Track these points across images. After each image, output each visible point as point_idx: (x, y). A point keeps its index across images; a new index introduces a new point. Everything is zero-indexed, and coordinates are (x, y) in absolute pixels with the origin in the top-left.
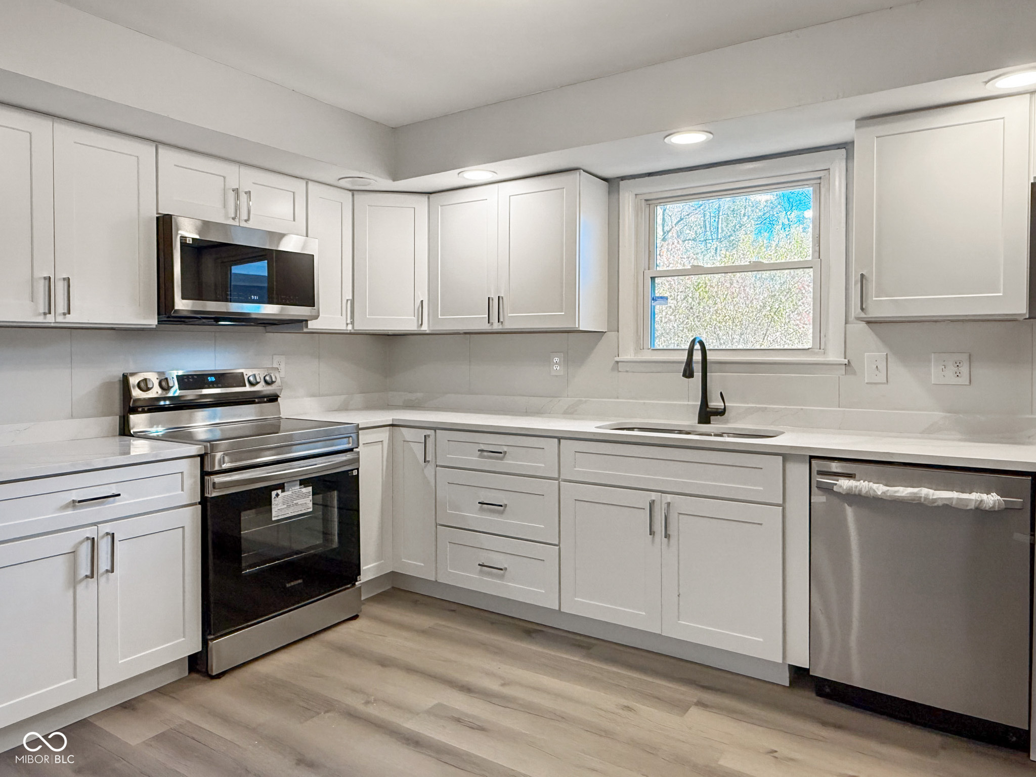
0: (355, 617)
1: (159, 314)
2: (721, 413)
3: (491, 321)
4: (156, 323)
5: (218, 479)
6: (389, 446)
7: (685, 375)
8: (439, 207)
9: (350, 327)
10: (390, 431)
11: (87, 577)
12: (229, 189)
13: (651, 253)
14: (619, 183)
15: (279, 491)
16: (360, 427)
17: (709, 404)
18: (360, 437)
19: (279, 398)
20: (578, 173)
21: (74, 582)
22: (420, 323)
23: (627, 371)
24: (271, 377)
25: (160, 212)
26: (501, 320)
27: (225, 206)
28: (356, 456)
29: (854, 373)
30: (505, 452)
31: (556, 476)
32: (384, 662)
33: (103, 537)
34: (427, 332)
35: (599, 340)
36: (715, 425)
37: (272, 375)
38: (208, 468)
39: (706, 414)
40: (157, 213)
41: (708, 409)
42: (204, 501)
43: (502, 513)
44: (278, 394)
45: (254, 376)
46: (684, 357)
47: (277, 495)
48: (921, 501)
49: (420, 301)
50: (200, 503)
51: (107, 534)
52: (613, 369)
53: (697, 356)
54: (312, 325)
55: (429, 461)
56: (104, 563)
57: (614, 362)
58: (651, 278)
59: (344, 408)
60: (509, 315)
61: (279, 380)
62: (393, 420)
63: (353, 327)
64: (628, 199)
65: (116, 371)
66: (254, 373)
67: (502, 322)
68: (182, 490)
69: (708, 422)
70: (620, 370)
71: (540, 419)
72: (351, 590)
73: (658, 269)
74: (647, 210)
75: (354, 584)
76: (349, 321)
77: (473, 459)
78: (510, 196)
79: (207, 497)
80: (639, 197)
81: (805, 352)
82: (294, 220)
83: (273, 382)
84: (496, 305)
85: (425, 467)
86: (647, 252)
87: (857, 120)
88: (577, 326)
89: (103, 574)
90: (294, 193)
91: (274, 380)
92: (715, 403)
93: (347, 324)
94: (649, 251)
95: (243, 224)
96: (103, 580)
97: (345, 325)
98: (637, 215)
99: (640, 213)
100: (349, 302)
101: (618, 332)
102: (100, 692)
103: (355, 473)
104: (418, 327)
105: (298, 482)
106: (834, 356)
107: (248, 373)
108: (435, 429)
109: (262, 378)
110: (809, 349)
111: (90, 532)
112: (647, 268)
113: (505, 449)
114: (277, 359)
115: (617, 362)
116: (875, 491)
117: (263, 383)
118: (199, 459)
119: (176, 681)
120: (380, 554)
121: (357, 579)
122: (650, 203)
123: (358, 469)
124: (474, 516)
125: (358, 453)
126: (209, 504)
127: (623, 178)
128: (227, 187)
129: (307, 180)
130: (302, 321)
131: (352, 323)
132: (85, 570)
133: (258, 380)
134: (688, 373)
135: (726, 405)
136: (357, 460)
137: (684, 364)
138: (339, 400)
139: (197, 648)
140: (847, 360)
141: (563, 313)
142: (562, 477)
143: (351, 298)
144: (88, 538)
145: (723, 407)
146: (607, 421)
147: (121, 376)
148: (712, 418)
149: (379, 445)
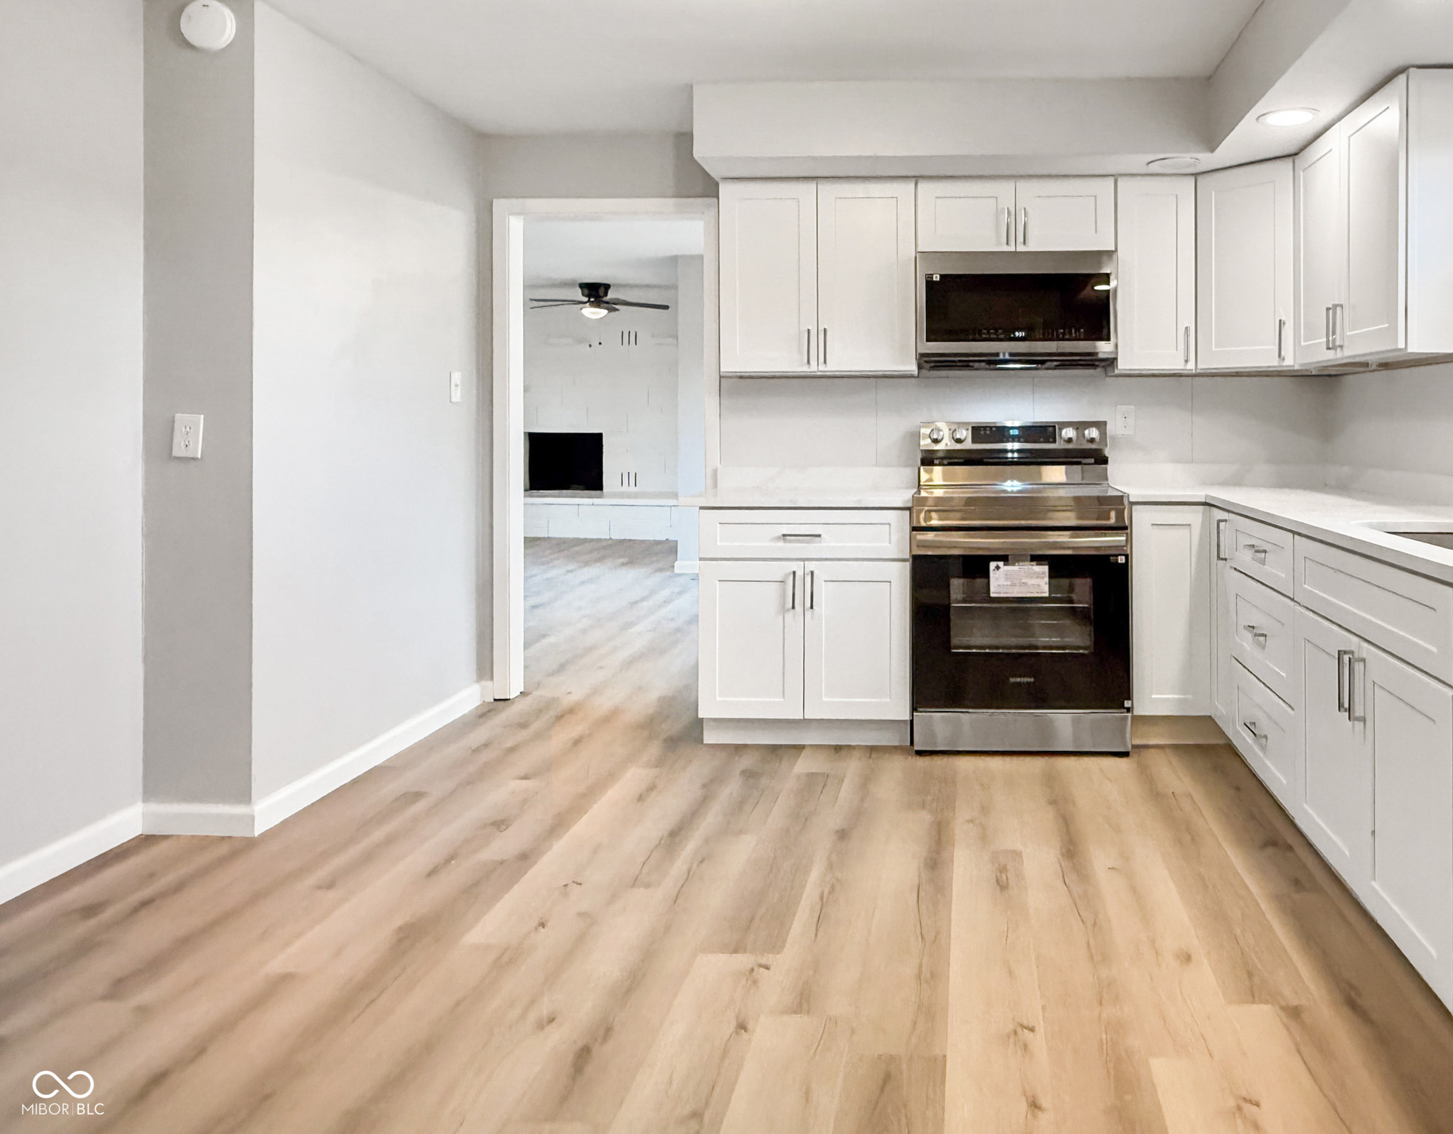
3: (1329, 346)
4: (915, 370)
5: (927, 537)
8: (1301, 173)
9: (1191, 366)
11: (792, 608)
12: (1002, 210)
15: (1001, 564)
19: (1109, 462)
20: (1405, 75)
21: (783, 611)
22: (1282, 354)
25: (919, 250)
26: (1339, 343)
27: (997, 232)
30: (1266, 553)
31: (1292, 595)
33: (808, 574)
38: (913, 524)
40: (915, 252)
42: (914, 559)
43: (1263, 648)
47: (998, 568)
49: (1279, 323)
50: (909, 560)
51: (812, 572)
55: (1225, 559)
56: (807, 600)
60: (1348, 333)
63: (1196, 365)
67: (1341, 346)
68: (890, 543)
77: (1248, 559)
78: (1349, 139)
79: (917, 555)
82: (1096, 232)
89: (807, 610)
90: (1096, 197)
91: (1095, 436)
93: (1186, 361)
96: (808, 615)
97: (1183, 361)
100: (1188, 330)
103: (1121, 559)
104: (1279, 361)
105: (1029, 558)
108: (1229, 512)
111: (797, 566)
113: (1265, 546)
118: (909, 512)
119: (895, 746)
120: (1188, 684)
123: (1127, 556)
124: (1249, 650)
128: (1000, 208)
129: (1116, 177)
131: (1195, 361)
132: (790, 601)
136: (1131, 544)
139: (905, 715)
141: (1388, 325)
142: (1295, 598)
144: (793, 572)
149: (1184, 532)
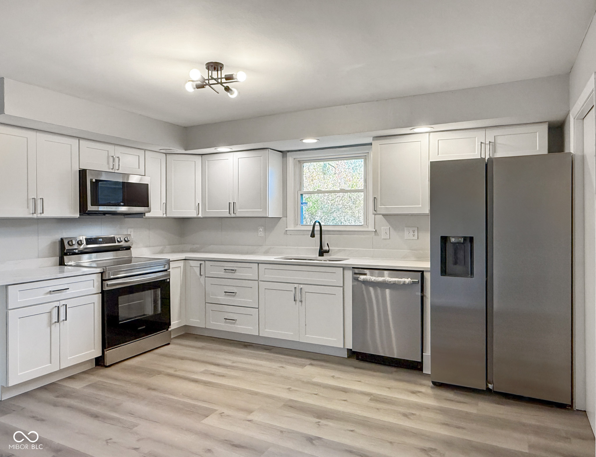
0: (168, 344)
1: (80, 212)
2: (327, 252)
3: (230, 213)
4: (79, 216)
5: (110, 283)
6: (183, 270)
7: (311, 236)
8: (207, 161)
9: (165, 216)
10: (184, 262)
11: (55, 322)
12: (110, 156)
13: (301, 184)
14: (287, 154)
16: (170, 260)
17: (323, 248)
18: (171, 265)
19: (131, 249)
20: (268, 150)
21: (50, 324)
22: (198, 213)
23: (291, 235)
24: (128, 239)
25: (80, 168)
26: (235, 212)
27: (108, 163)
28: (168, 273)
29: (378, 235)
30: (236, 270)
31: (257, 279)
32: (182, 358)
33: (62, 306)
34: (201, 217)
35: (279, 221)
36: (326, 257)
37: (128, 237)
38: (104, 278)
39: (322, 253)
40: (79, 168)
41: (322, 250)
42: (103, 292)
43: (234, 296)
44: (131, 246)
45: (120, 238)
46: (311, 228)
48: (386, 282)
49: (198, 204)
50: (101, 293)
51: (64, 305)
52: (285, 234)
53: (317, 228)
54: (147, 215)
55: (202, 275)
56: (62, 317)
57: (285, 230)
58: (301, 194)
59: (161, 252)
60: (238, 210)
61: (131, 240)
62: (185, 257)
63: (166, 215)
64: (290, 160)
65: (58, 237)
66: (120, 237)
67: (235, 213)
68: (94, 287)
69: (323, 256)
70: (287, 234)
71: (253, 256)
72: (166, 332)
73: (304, 191)
74: (299, 165)
75: (167, 330)
76: (164, 213)
77: (222, 273)
78: (238, 158)
79: (104, 290)
80: (295, 159)
81: (360, 226)
82: (139, 168)
83: (128, 241)
84: (232, 206)
85: (201, 277)
86: (299, 183)
87: (373, 137)
88: (267, 216)
89: (61, 321)
90: (139, 156)
91: (129, 240)
92: (325, 248)
93: (163, 214)
94: (300, 183)
95: (116, 171)
96: (62, 324)
97: (162, 214)
98: (294, 167)
99: (296, 166)
100: (164, 204)
101: (287, 217)
102: (61, 371)
103: (168, 280)
104: (197, 215)
106: (371, 228)
107: (117, 237)
108: (205, 261)
109: (124, 239)
110: (362, 225)
111: (57, 304)
112: (299, 190)
113: (236, 268)
114: (129, 230)
115: (287, 231)
116: (371, 279)
117: (124, 241)
118: (100, 274)
119: (91, 369)
120: (180, 317)
121: (169, 327)
122: (301, 162)
123: (169, 279)
124: (223, 298)
125: (170, 271)
126: (105, 293)
127: (288, 151)
128: (109, 155)
129: (145, 150)
130: (142, 213)
131: (166, 213)
132: (55, 319)
133: (122, 240)
134: (313, 235)
135: (330, 248)
136: (169, 275)
137: (311, 232)
138: (159, 249)
139: (100, 354)
140: (375, 230)
141: (262, 210)
142: (259, 280)
143: (165, 202)
144: (56, 306)
145: (328, 249)
146: (281, 256)
147: (60, 239)
148: (324, 254)
149: (179, 269)
